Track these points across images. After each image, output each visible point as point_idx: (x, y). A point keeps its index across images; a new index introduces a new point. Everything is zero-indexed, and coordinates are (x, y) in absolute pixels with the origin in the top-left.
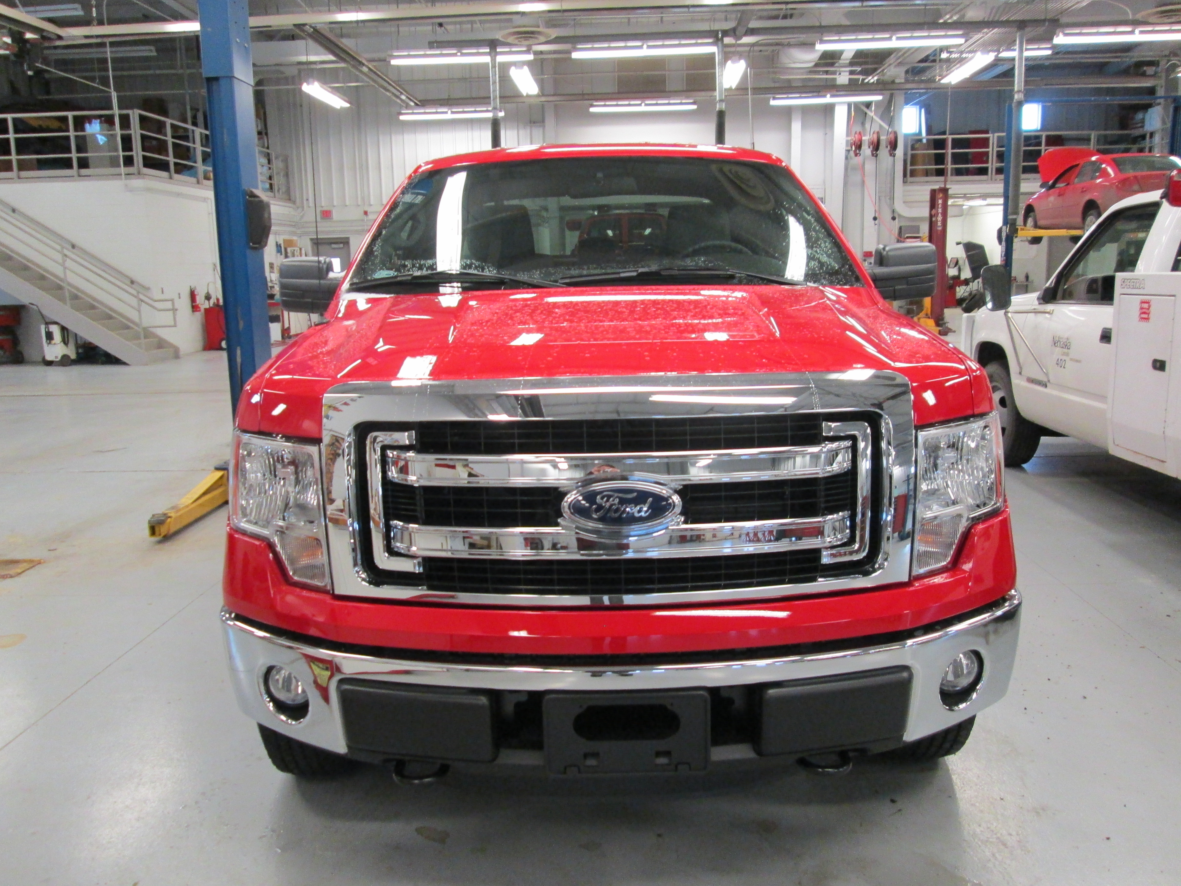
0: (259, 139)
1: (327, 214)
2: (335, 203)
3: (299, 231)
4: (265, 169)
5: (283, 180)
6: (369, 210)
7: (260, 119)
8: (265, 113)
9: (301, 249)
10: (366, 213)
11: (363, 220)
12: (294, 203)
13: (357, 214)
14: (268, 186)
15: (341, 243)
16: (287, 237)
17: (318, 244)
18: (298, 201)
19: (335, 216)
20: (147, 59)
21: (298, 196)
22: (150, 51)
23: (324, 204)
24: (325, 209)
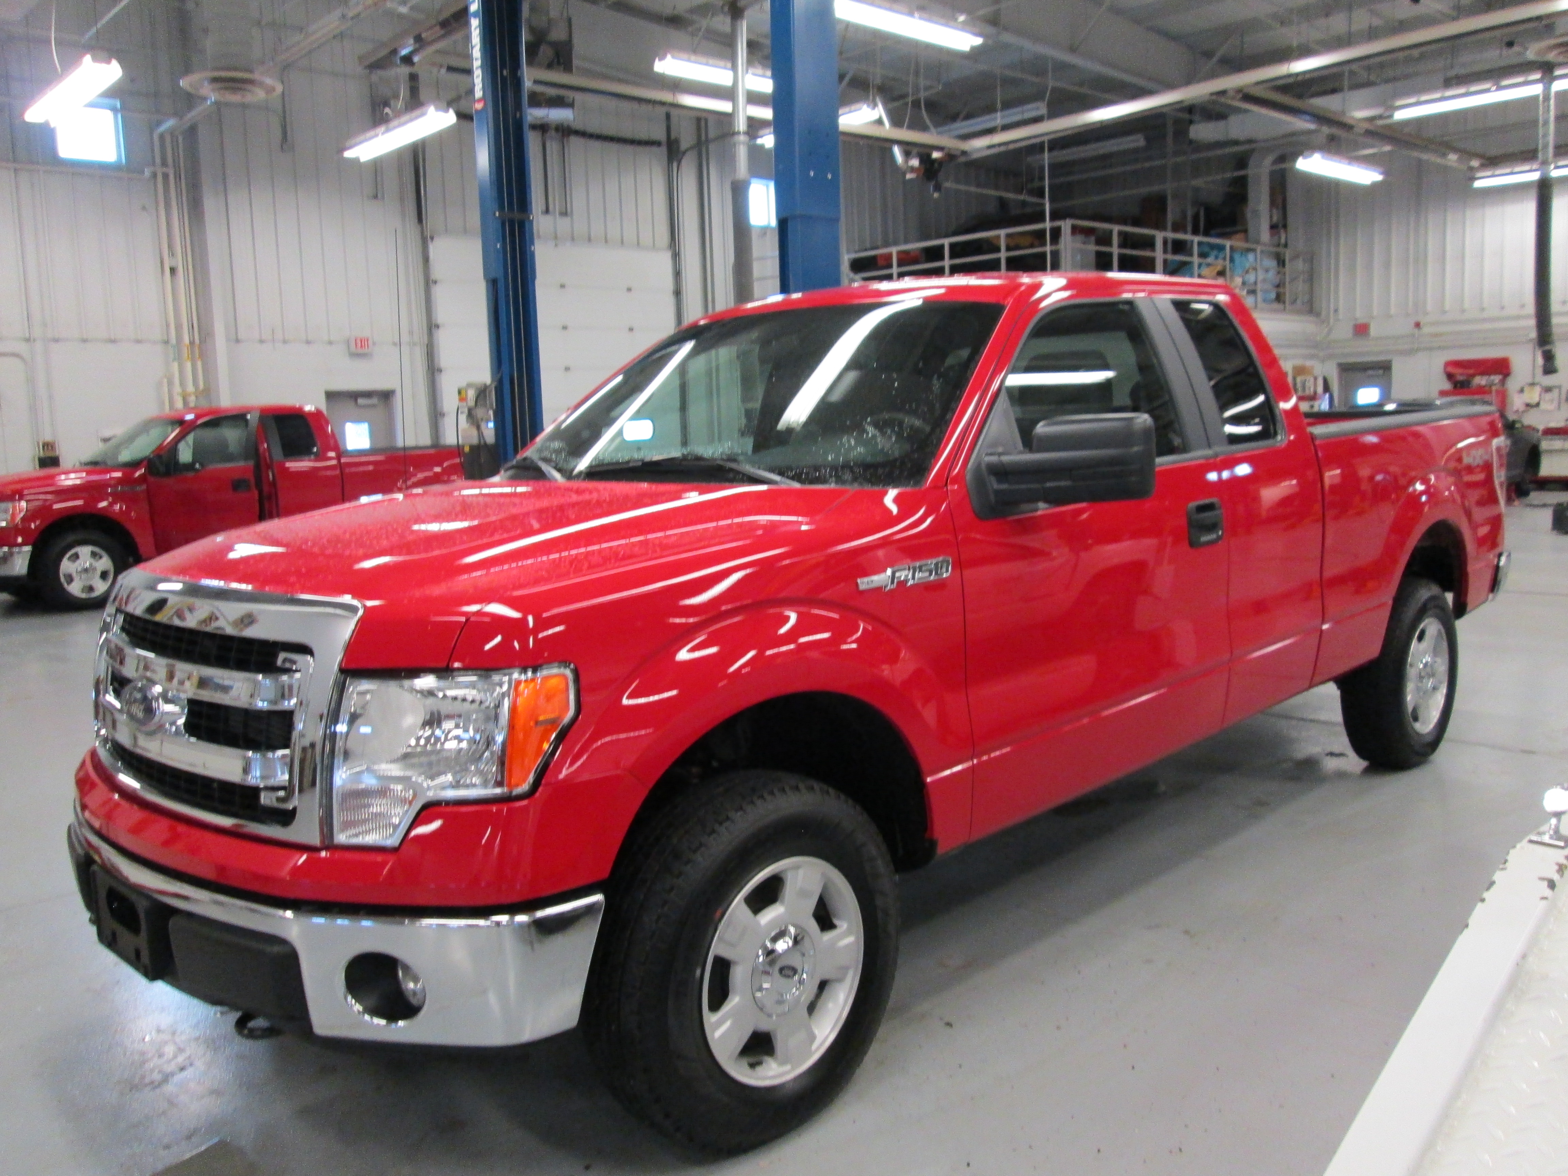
0: (1272, 235)
1: (1361, 330)
2: (1375, 313)
3: (1321, 354)
4: (1271, 275)
5: (1301, 286)
6: (1423, 320)
7: (1277, 208)
8: (1284, 201)
9: (1316, 379)
10: (1418, 325)
11: (1413, 335)
12: (1318, 315)
13: (1403, 327)
14: (1273, 295)
15: (1380, 368)
16: (1299, 362)
17: (1347, 369)
18: (1324, 313)
19: (1373, 331)
20: (1136, 151)
21: (1324, 305)
22: (1137, 141)
23: (1360, 316)
24: (1361, 321)
